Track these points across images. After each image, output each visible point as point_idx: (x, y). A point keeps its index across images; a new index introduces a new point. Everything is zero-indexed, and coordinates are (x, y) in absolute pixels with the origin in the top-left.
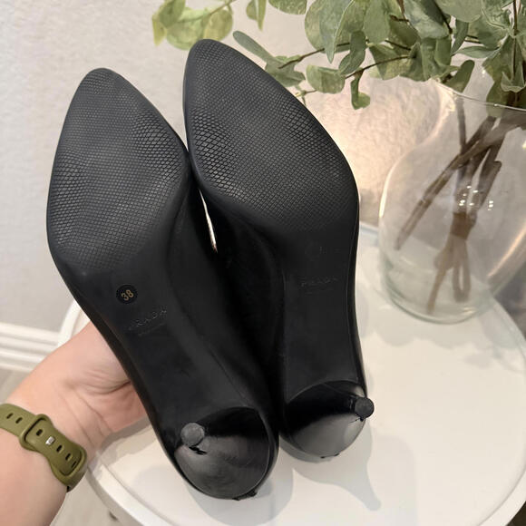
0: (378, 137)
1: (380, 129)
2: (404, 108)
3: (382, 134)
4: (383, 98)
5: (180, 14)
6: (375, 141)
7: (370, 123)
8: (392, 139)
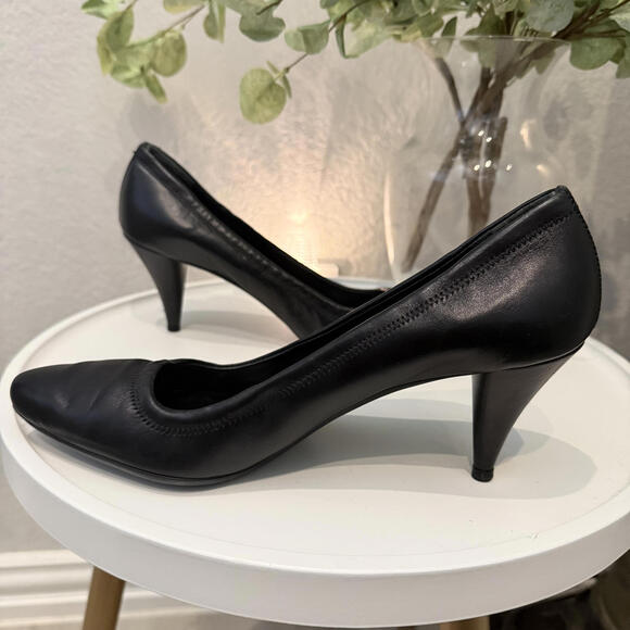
0: (345, 195)
1: (346, 185)
2: (367, 158)
3: (349, 191)
4: (342, 148)
5: (128, 38)
6: (342, 200)
7: (333, 179)
8: (360, 195)
